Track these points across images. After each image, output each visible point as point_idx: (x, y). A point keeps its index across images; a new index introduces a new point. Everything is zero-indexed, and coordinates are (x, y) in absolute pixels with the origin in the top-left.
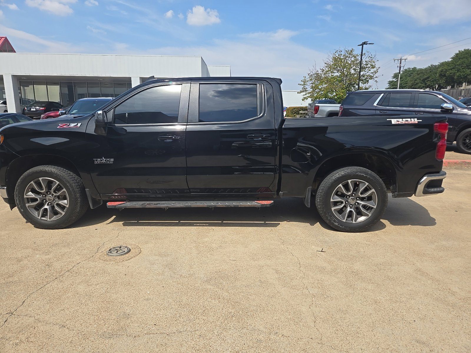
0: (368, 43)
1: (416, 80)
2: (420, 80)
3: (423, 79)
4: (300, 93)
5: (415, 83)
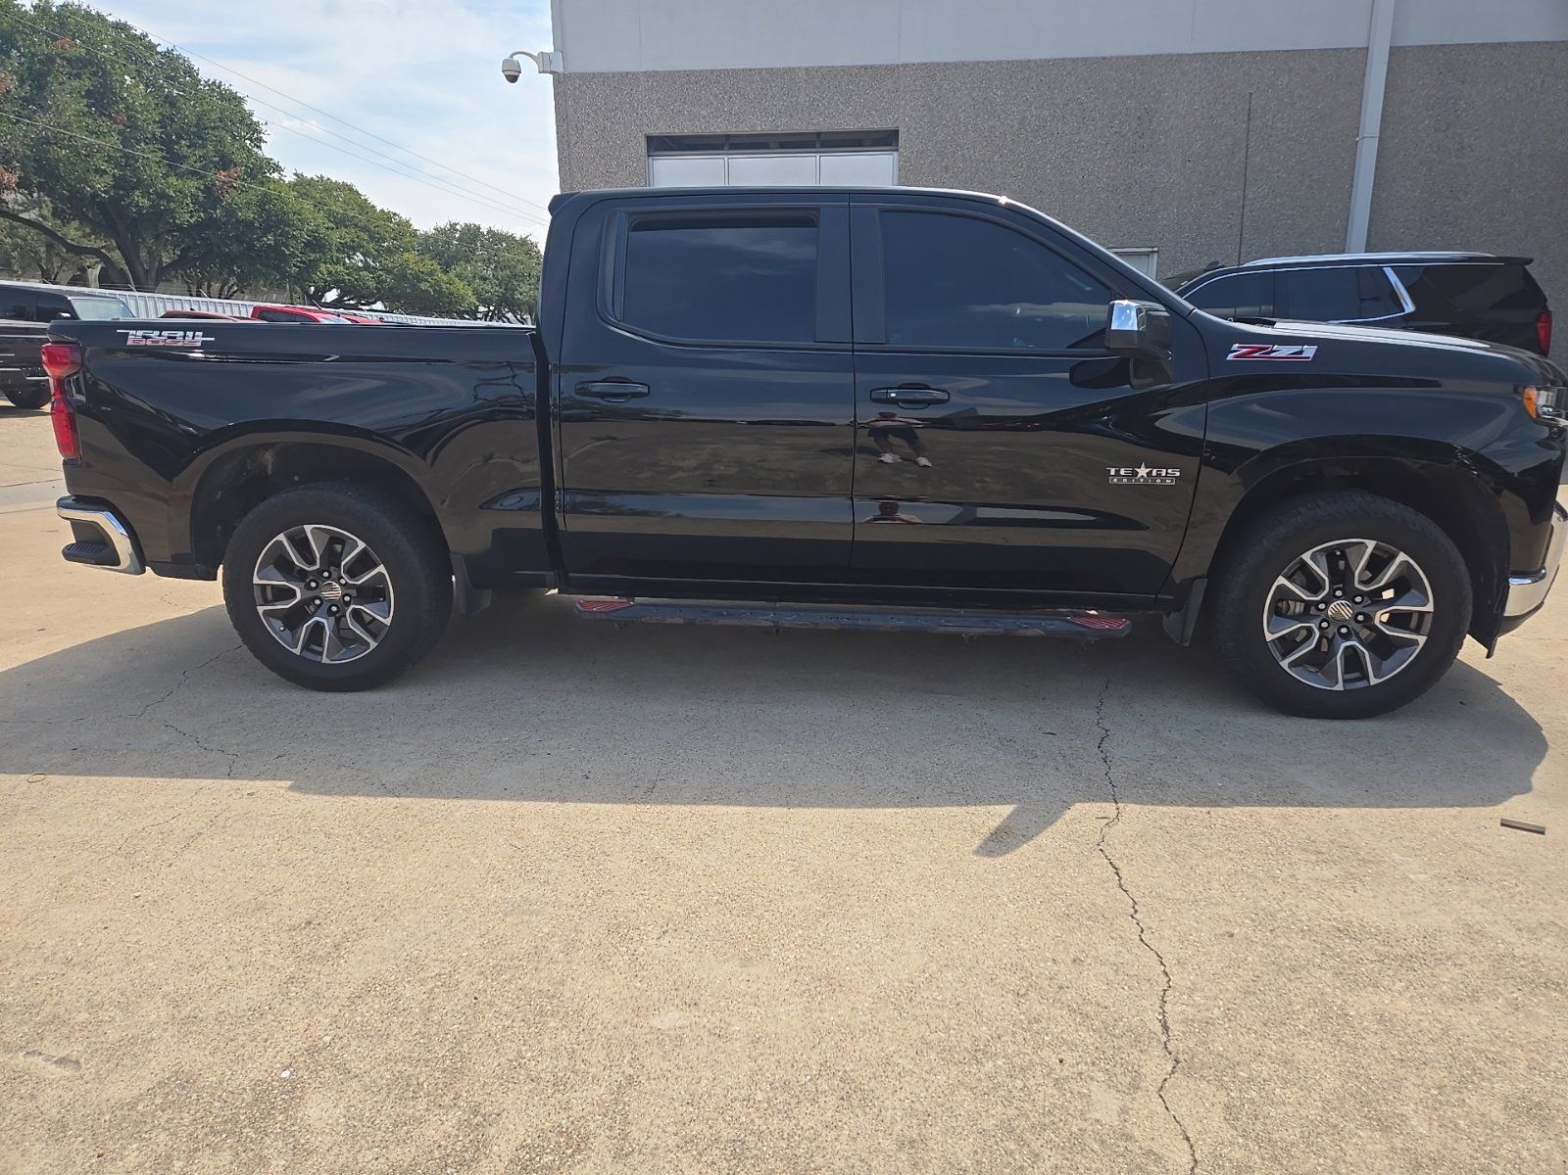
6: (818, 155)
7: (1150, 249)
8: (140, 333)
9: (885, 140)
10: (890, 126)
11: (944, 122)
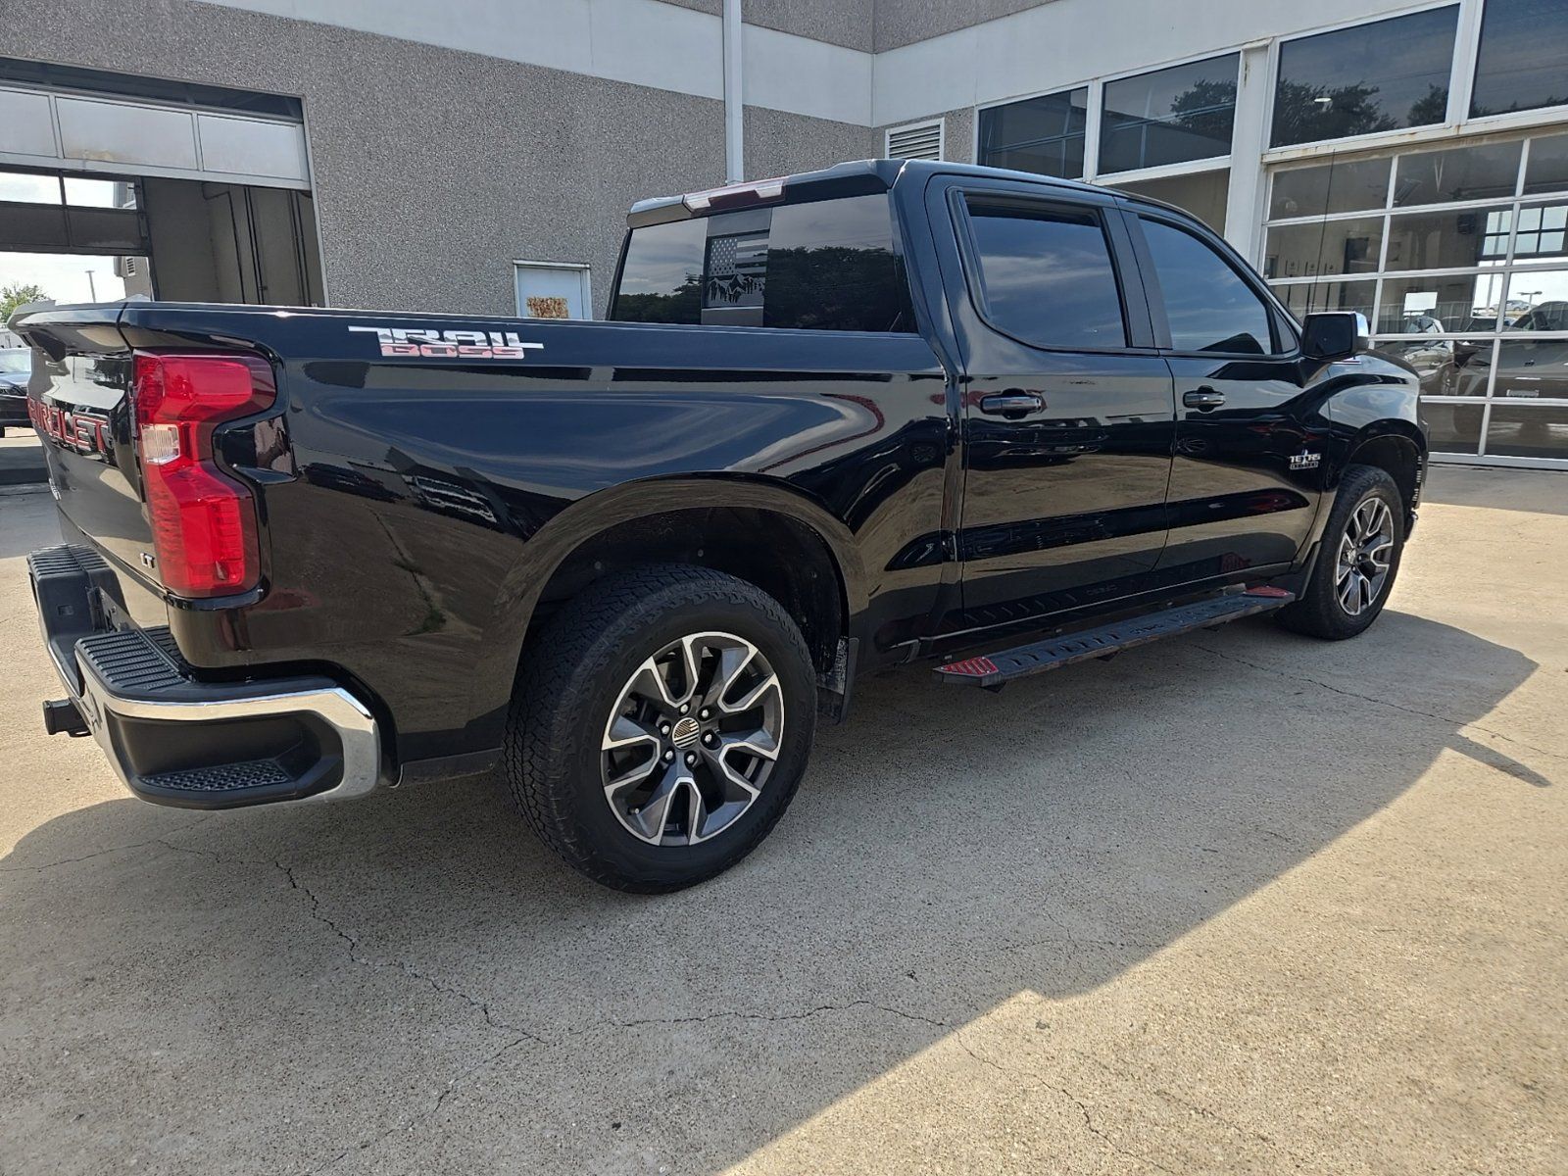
6: (195, 112)
7: (583, 266)
8: (400, 334)
9: (283, 107)
10: (293, 92)
11: (359, 99)
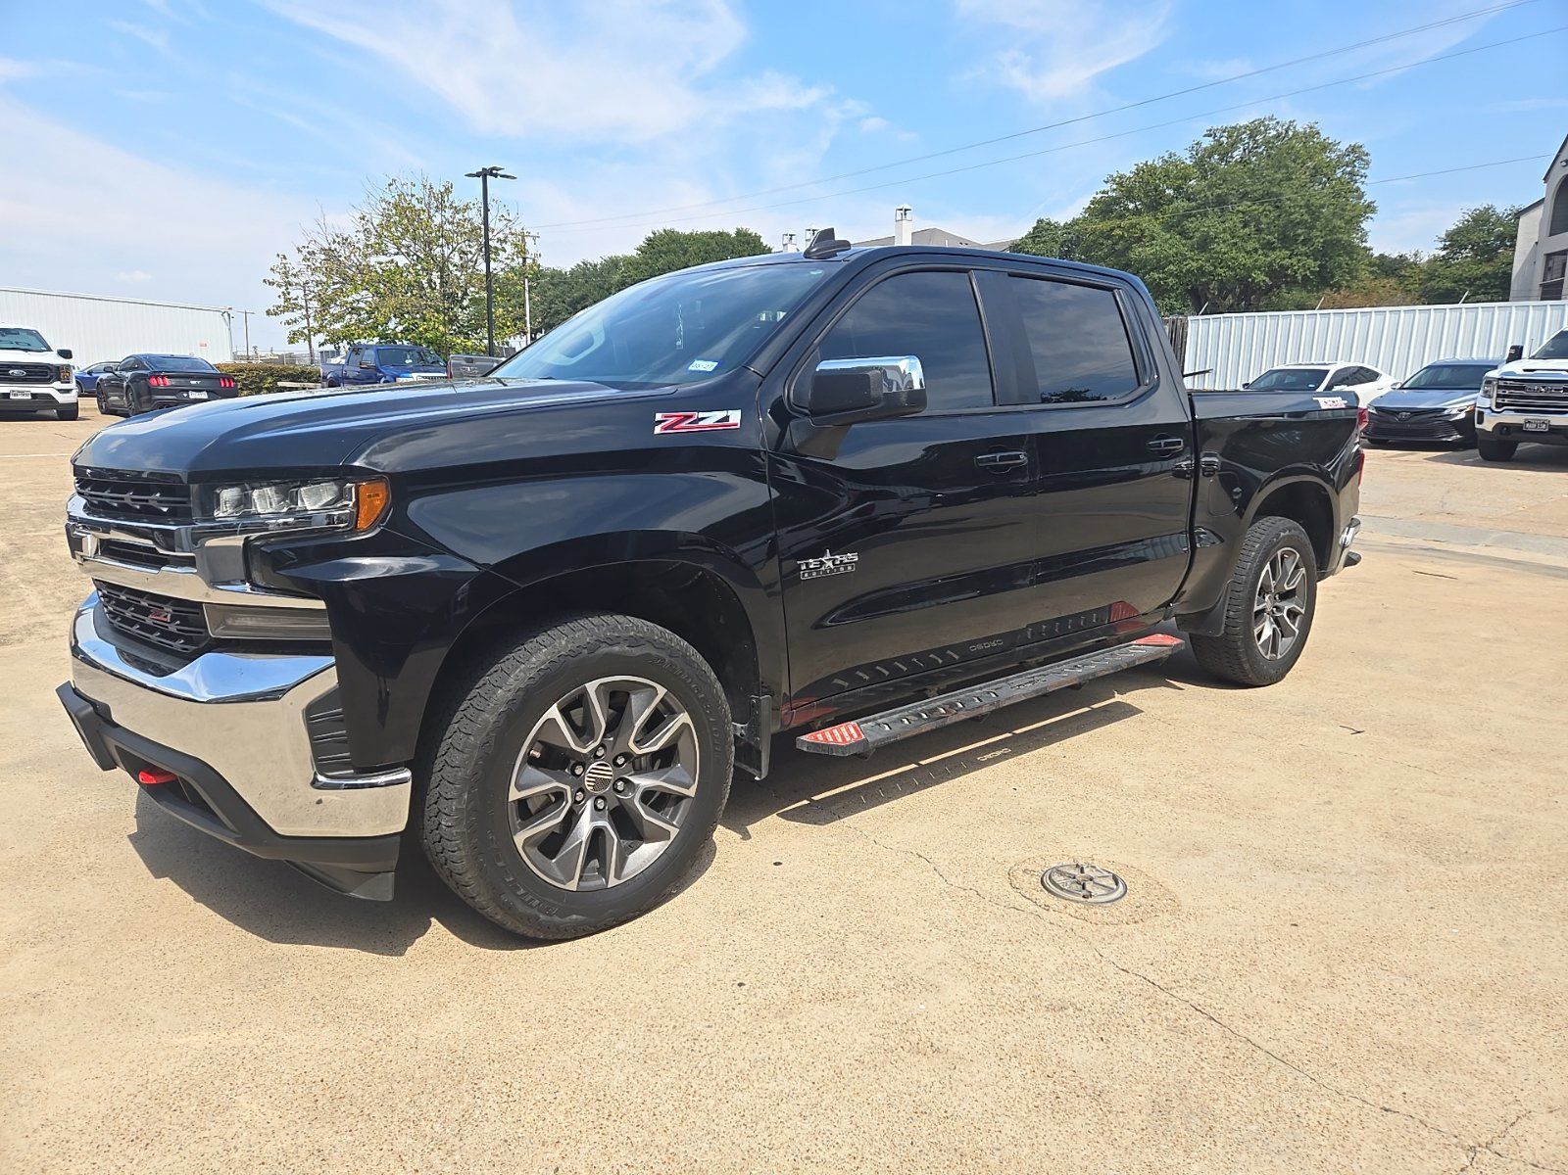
0: (499, 172)
1: (552, 302)
2: (563, 302)
3: (572, 301)
4: (276, 314)
5: (552, 311)
